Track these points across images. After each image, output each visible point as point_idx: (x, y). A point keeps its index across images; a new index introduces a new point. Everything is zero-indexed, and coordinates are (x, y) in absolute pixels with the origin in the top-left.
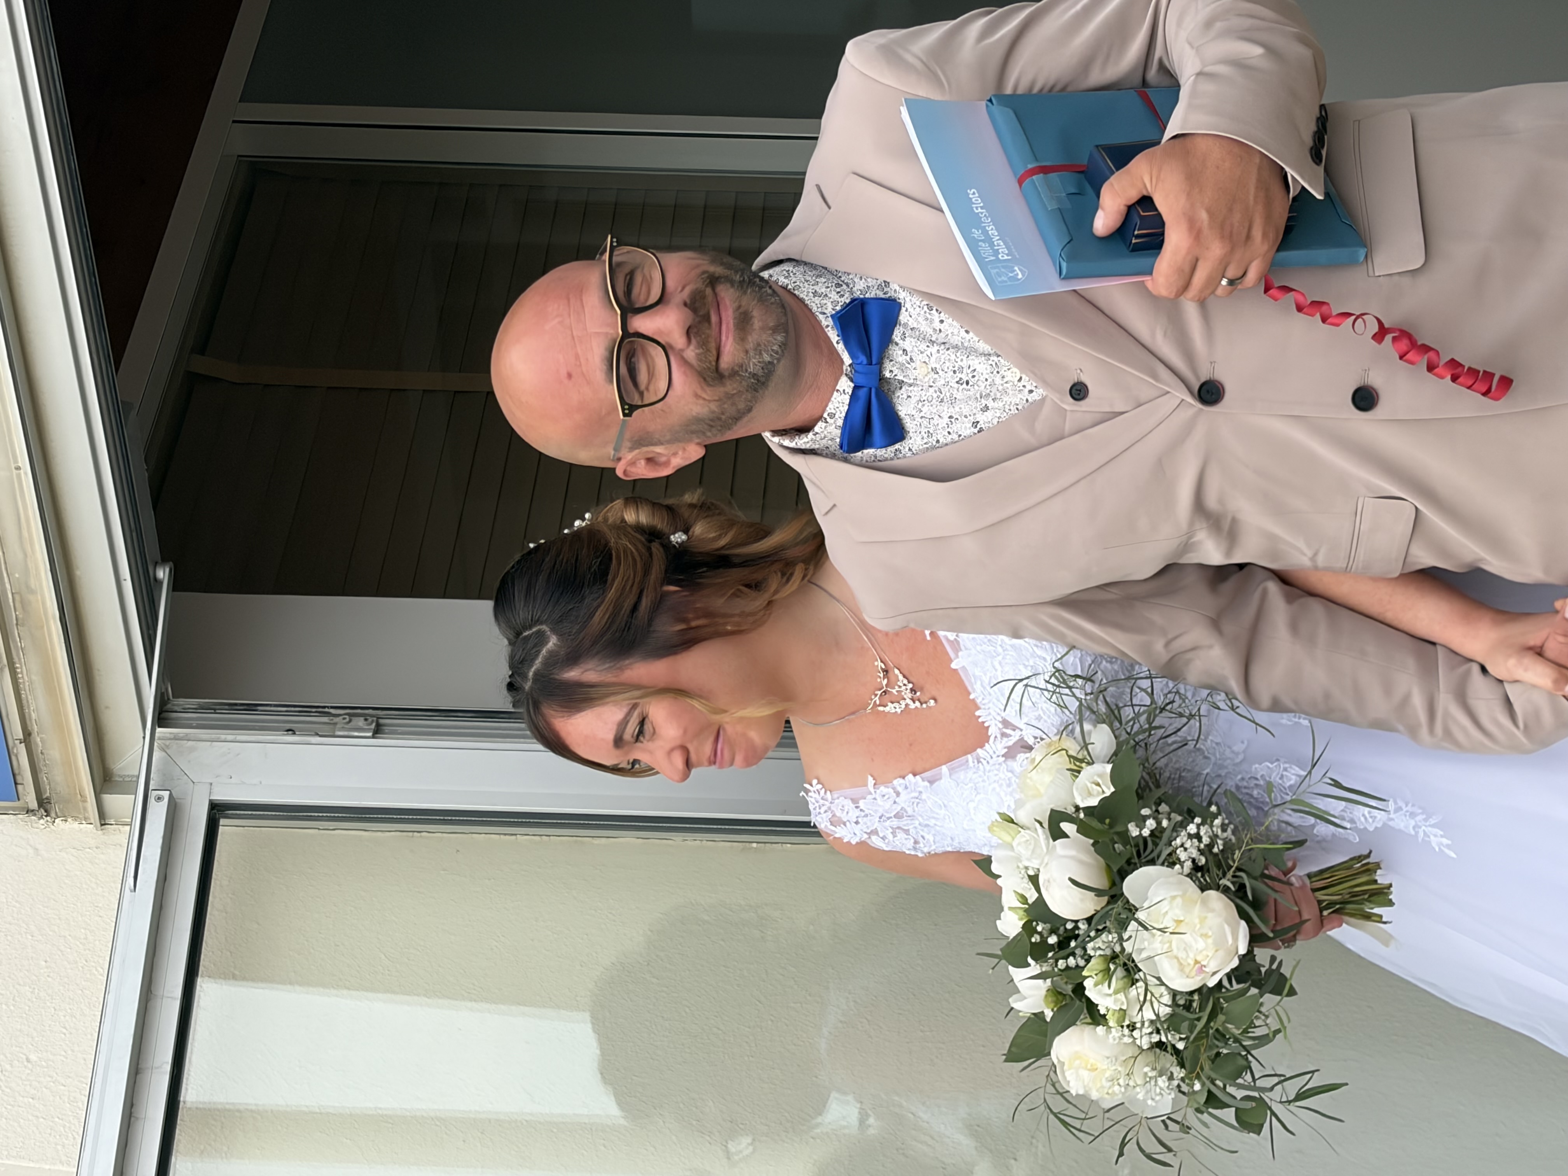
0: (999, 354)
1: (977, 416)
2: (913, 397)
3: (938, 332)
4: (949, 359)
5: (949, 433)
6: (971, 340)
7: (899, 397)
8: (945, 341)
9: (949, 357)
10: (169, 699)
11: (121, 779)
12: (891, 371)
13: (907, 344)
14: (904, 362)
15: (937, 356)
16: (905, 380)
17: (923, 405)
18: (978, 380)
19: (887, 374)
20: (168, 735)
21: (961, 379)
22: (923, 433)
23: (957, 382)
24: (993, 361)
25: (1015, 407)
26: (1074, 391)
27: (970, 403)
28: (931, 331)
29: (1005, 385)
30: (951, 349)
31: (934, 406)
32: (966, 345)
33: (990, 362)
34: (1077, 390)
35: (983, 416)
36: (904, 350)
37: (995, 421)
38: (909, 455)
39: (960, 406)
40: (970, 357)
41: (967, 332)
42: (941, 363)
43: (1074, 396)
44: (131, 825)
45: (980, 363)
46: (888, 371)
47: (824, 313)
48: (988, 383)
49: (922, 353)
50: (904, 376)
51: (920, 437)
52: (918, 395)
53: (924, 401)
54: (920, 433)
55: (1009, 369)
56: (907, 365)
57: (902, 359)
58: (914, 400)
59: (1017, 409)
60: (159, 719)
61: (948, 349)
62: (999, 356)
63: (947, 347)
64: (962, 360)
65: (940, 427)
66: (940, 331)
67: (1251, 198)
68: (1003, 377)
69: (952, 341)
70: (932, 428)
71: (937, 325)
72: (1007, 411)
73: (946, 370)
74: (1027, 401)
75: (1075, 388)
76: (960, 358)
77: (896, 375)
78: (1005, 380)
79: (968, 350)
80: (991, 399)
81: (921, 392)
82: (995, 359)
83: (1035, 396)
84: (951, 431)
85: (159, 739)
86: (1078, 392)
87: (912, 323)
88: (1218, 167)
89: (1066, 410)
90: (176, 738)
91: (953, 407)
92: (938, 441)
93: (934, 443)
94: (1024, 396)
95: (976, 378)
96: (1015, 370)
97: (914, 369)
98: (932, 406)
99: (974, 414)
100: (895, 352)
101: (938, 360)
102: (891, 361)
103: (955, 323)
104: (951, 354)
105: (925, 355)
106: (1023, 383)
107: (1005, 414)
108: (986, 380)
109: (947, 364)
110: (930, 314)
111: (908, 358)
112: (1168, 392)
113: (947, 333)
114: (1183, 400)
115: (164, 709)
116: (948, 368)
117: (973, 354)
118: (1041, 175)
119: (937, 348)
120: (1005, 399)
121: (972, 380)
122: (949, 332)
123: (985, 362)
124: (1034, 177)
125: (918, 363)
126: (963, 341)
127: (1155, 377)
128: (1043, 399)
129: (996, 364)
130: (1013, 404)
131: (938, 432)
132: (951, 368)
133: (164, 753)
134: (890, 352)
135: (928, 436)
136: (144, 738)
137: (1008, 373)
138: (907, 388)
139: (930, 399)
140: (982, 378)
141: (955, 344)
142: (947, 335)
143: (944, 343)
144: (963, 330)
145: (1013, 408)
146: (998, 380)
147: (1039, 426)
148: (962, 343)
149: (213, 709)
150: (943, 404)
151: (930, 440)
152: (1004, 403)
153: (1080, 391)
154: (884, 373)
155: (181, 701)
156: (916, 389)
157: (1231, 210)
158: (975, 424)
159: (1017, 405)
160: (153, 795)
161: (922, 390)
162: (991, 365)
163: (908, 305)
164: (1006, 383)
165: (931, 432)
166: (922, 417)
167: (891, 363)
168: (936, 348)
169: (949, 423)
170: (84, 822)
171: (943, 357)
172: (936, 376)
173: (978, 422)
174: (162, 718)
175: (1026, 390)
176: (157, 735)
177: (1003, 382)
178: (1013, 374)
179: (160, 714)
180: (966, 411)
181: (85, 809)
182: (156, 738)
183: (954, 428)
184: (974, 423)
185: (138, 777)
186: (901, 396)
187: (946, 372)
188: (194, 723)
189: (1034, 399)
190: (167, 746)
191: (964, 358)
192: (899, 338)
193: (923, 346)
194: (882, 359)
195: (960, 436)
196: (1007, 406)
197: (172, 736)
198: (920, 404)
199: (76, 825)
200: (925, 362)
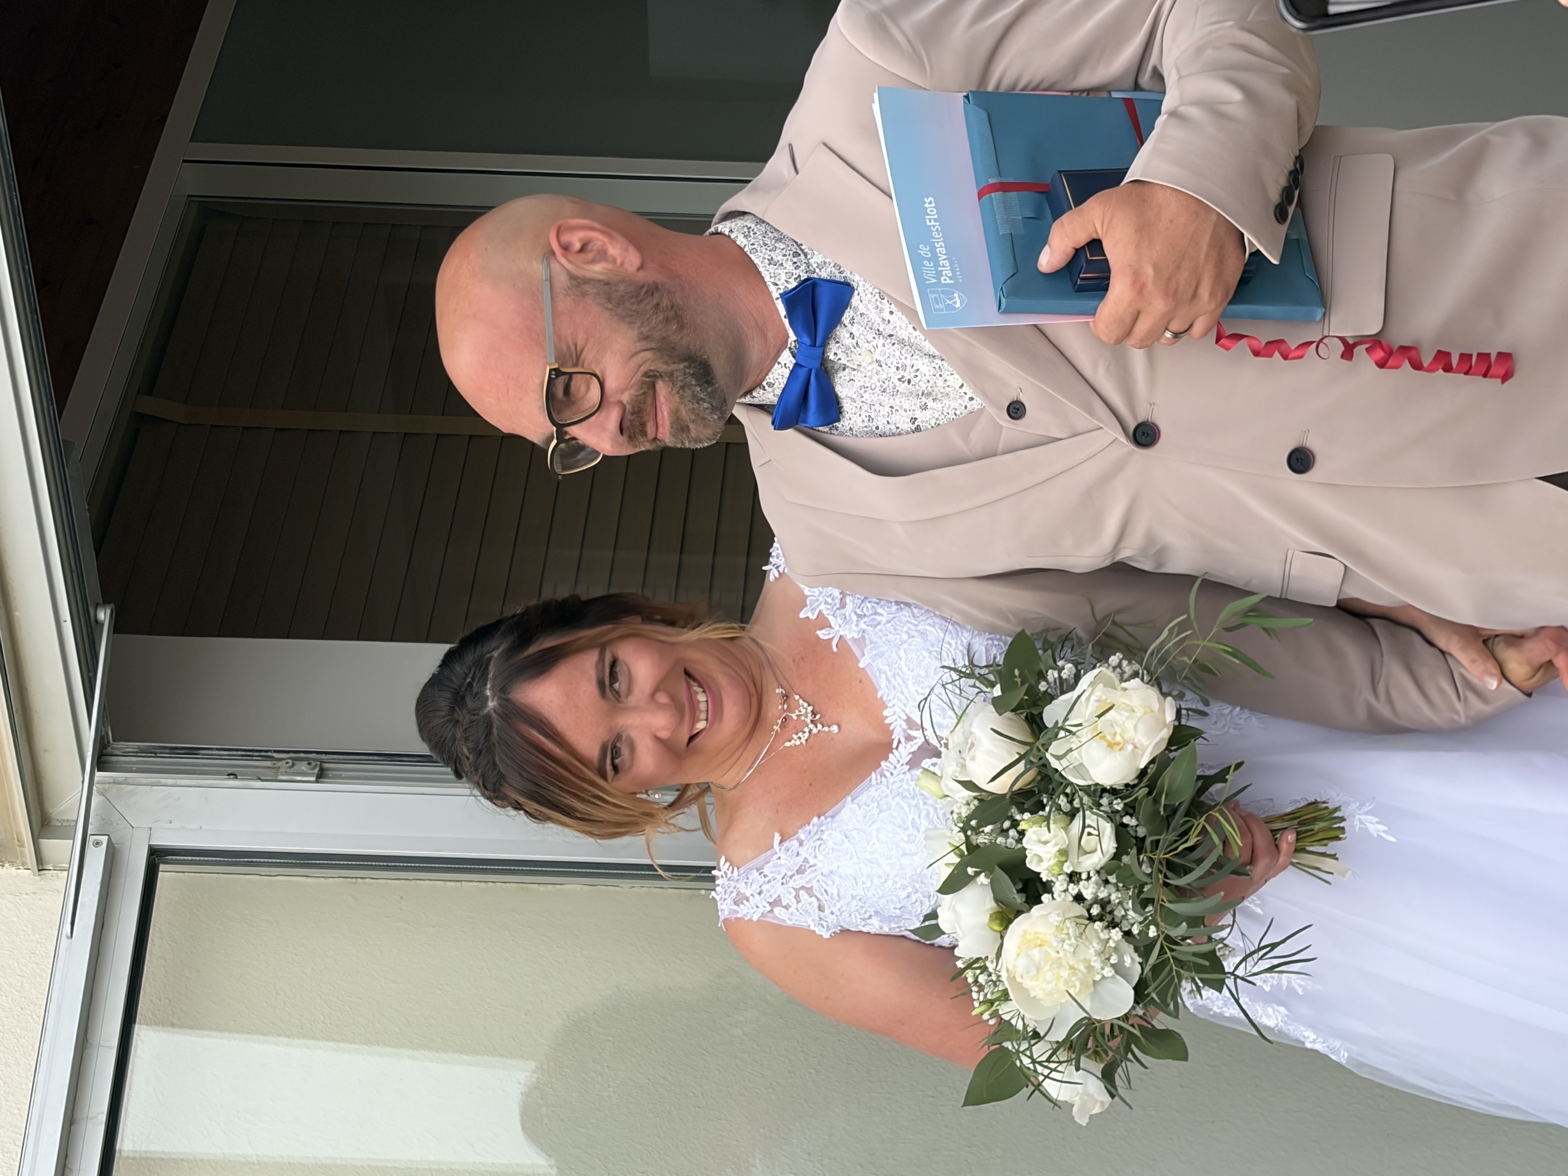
0: (944, 358)
1: (916, 412)
2: (856, 381)
3: (887, 322)
4: (894, 355)
5: (888, 422)
6: (918, 338)
7: (841, 377)
8: (892, 333)
9: (893, 353)
10: (109, 742)
11: (60, 824)
12: (835, 354)
13: (854, 329)
14: (851, 345)
15: (883, 349)
16: (848, 364)
17: (865, 392)
18: (920, 380)
19: (832, 357)
20: (107, 779)
21: (903, 377)
22: (863, 416)
23: (899, 380)
24: (937, 364)
25: (953, 411)
26: (1011, 409)
27: (911, 398)
28: (879, 321)
29: (947, 388)
30: (896, 345)
31: (876, 395)
32: (912, 341)
33: (934, 365)
34: (1014, 408)
35: (922, 414)
36: (851, 334)
37: (933, 422)
38: (848, 434)
39: (901, 399)
40: (915, 357)
41: (914, 328)
42: (886, 357)
43: (1011, 413)
44: (69, 870)
45: (924, 364)
46: (833, 354)
47: (776, 284)
48: (930, 385)
49: (868, 342)
50: (848, 361)
51: (860, 419)
52: (862, 380)
53: (867, 387)
54: (860, 415)
55: (952, 374)
56: (853, 349)
57: (848, 342)
58: (857, 384)
59: (955, 414)
60: (98, 762)
61: (894, 344)
62: (942, 360)
63: (893, 342)
64: (906, 358)
65: (881, 414)
66: (889, 321)
67: (1203, 256)
68: (946, 381)
69: (899, 334)
70: (873, 413)
71: (887, 316)
72: (945, 414)
73: (889, 365)
74: (966, 407)
75: (1012, 406)
76: (905, 355)
77: (840, 359)
78: (948, 384)
79: (914, 348)
80: (931, 398)
81: (865, 379)
82: (940, 362)
83: (975, 405)
84: (890, 422)
85: (98, 783)
86: (1016, 410)
87: (862, 309)
88: (1171, 222)
89: (1002, 426)
90: (116, 782)
91: (894, 399)
92: (877, 428)
93: (874, 429)
94: (964, 402)
95: (918, 378)
96: (956, 376)
97: (860, 354)
98: (874, 393)
99: (914, 410)
100: (842, 334)
101: (883, 353)
102: (838, 342)
103: (904, 318)
104: (896, 350)
105: (871, 345)
106: (964, 389)
107: (943, 417)
108: (928, 381)
109: (892, 359)
110: (881, 302)
111: (854, 342)
112: (1101, 428)
113: (895, 325)
114: (1116, 439)
115: (105, 752)
116: (892, 364)
117: (917, 352)
118: (1001, 193)
119: (883, 341)
120: (945, 401)
121: (915, 379)
122: (898, 325)
123: (929, 364)
124: (993, 194)
125: (864, 349)
126: (910, 336)
127: (1091, 412)
128: (981, 411)
129: (939, 367)
130: (951, 408)
131: (879, 418)
132: (895, 363)
133: (102, 798)
134: (838, 333)
135: (869, 420)
136: (83, 782)
137: (949, 378)
138: (850, 371)
139: (873, 387)
140: (924, 379)
141: (901, 338)
142: (895, 327)
143: (891, 336)
144: (912, 326)
145: (951, 412)
146: (940, 382)
147: (974, 436)
148: (909, 338)
149: (154, 752)
150: (885, 394)
151: (871, 424)
152: (943, 405)
153: (1018, 410)
154: (828, 354)
155: (122, 744)
156: (859, 374)
157: (1178, 267)
158: (914, 420)
159: (956, 410)
160: (91, 840)
161: (865, 376)
162: (934, 368)
163: (860, 289)
164: (948, 386)
165: (873, 417)
166: (862, 402)
167: (837, 345)
168: (881, 341)
169: (890, 412)
170: (21, 867)
171: (888, 351)
172: (879, 368)
173: (916, 419)
174: (102, 761)
175: (967, 397)
176: (96, 779)
177: (945, 385)
178: (956, 380)
179: (99, 757)
180: (906, 405)
181: (23, 855)
182: (95, 782)
183: (894, 418)
184: (912, 418)
185: (77, 821)
186: (843, 378)
187: (889, 367)
188: (135, 767)
189: (973, 407)
190: (106, 790)
191: (909, 356)
192: (848, 321)
193: (870, 337)
194: (828, 338)
195: (898, 428)
196: (945, 409)
197: (111, 781)
198: (863, 390)
199: (13, 870)
200: (870, 351)
